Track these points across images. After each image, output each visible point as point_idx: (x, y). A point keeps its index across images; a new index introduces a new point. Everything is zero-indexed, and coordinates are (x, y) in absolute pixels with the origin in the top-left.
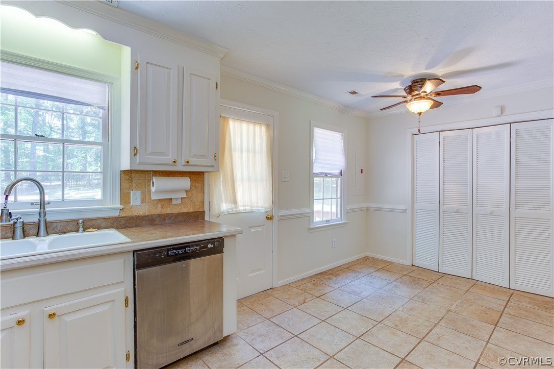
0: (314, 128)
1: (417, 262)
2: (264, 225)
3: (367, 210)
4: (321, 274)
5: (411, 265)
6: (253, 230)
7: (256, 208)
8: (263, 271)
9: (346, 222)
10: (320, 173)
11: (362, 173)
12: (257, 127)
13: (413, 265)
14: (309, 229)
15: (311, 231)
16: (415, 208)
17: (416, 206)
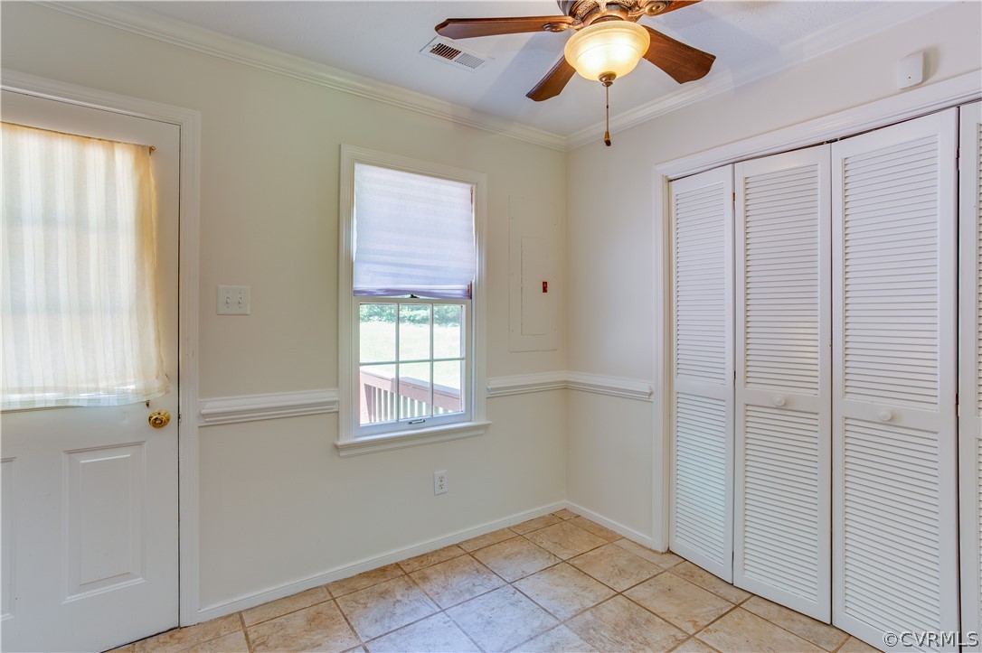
0: (358, 167)
1: (680, 546)
2: (140, 444)
3: (566, 387)
4: (382, 571)
5: (664, 550)
6: (85, 460)
7: (84, 396)
8: (139, 580)
9: (483, 422)
10: (387, 290)
11: (545, 290)
12: (95, 154)
13: (669, 552)
14: (336, 447)
15: (342, 454)
16: (676, 388)
17: (680, 382)
